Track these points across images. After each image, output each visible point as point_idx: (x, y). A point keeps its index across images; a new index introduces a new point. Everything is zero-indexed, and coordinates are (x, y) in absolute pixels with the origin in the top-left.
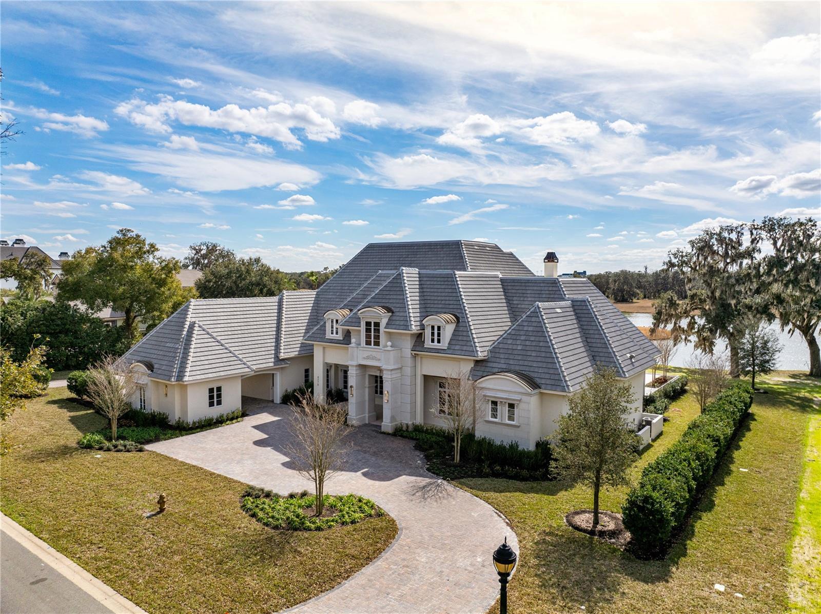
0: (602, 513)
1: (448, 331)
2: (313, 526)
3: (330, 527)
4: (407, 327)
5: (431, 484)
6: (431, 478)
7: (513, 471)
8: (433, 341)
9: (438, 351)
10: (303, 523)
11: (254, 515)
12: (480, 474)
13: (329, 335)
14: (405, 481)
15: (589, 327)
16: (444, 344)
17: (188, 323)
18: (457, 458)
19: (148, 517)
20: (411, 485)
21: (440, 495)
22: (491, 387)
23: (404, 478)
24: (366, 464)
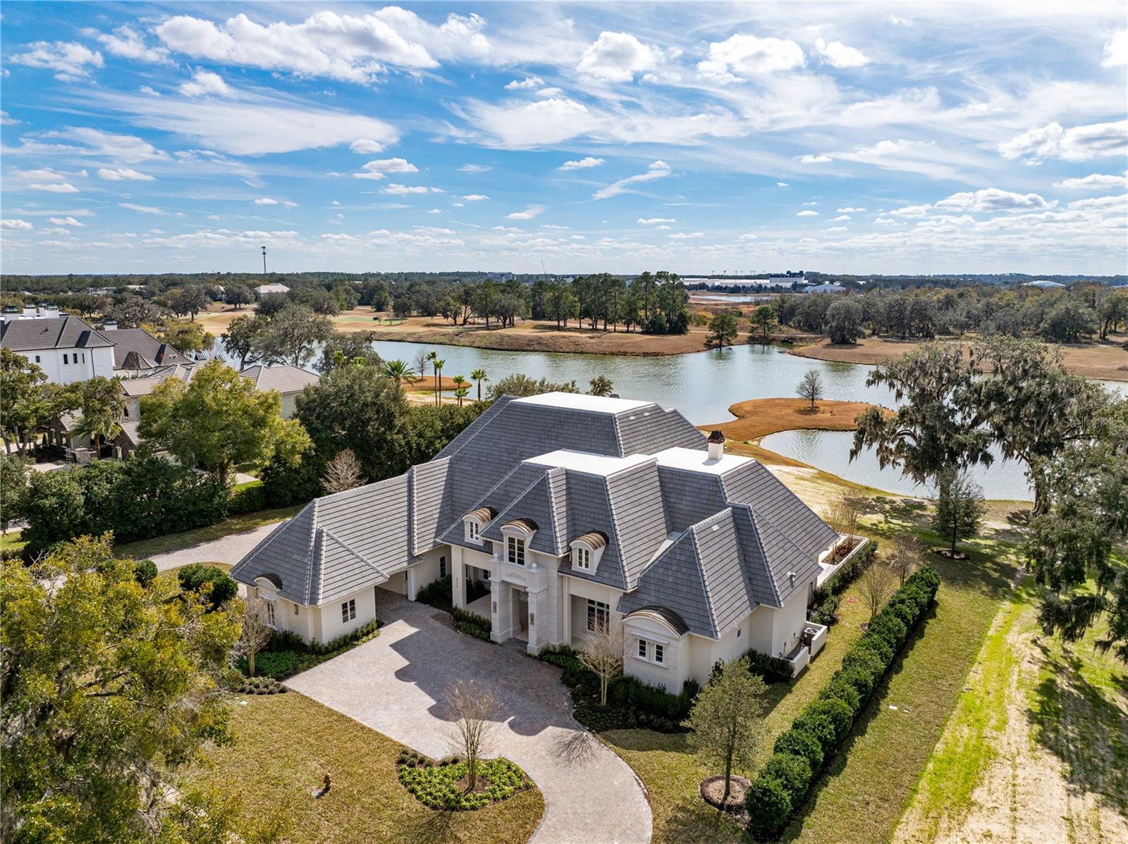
0: (734, 780)
1: (597, 556)
2: (467, 804)
3: (484, 805)
4: (553, 551)
5: (576, 739)
6: (577, 729)
7: (657, 721)
8: (580, 564)
9: (585, 576)
10: (459, 802)
11: (413, 791)
12: (626, 726)
13: (468, 539)
14: (552, 733)
15: (749, 543)
16: (592, 570)
17: (314, 531)
18: (604, 701)
19: (318, 797)
20: (557, 741)
21: (585, 755)
22: (639, 625)
23: (551, 731)
24: (513, 710)
